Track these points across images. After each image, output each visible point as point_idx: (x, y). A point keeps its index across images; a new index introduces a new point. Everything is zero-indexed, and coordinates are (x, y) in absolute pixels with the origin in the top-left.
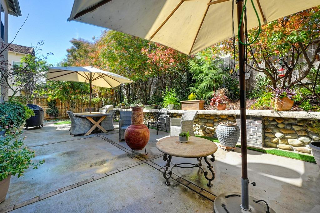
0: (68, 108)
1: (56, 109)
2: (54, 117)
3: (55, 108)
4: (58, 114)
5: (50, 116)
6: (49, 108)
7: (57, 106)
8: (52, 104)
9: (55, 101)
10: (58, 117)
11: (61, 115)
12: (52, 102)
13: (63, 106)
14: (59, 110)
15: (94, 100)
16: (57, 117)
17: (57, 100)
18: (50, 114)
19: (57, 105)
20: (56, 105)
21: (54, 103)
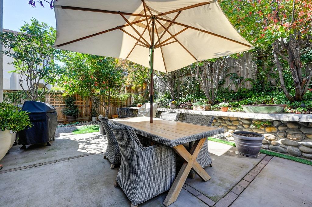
0: (90, 107)
1: (75, 109)
2: (73, 119)
3: (75, 107)
4: (78, 115)
5: (68, 118)
6: (67, 106)
7: (77, 104)
8: (70, 101)
9: (75, 98)
10: (78, 119)
11: (81, 116)
12: (70, 99)
13: (84, 104)
14: (79, 109)
15: (122, 97)
16: (76, 119)
17: (76, 96)
18: (68, 115)
19: (77, 102)
20: (75, 103)
21: (73, 100)
